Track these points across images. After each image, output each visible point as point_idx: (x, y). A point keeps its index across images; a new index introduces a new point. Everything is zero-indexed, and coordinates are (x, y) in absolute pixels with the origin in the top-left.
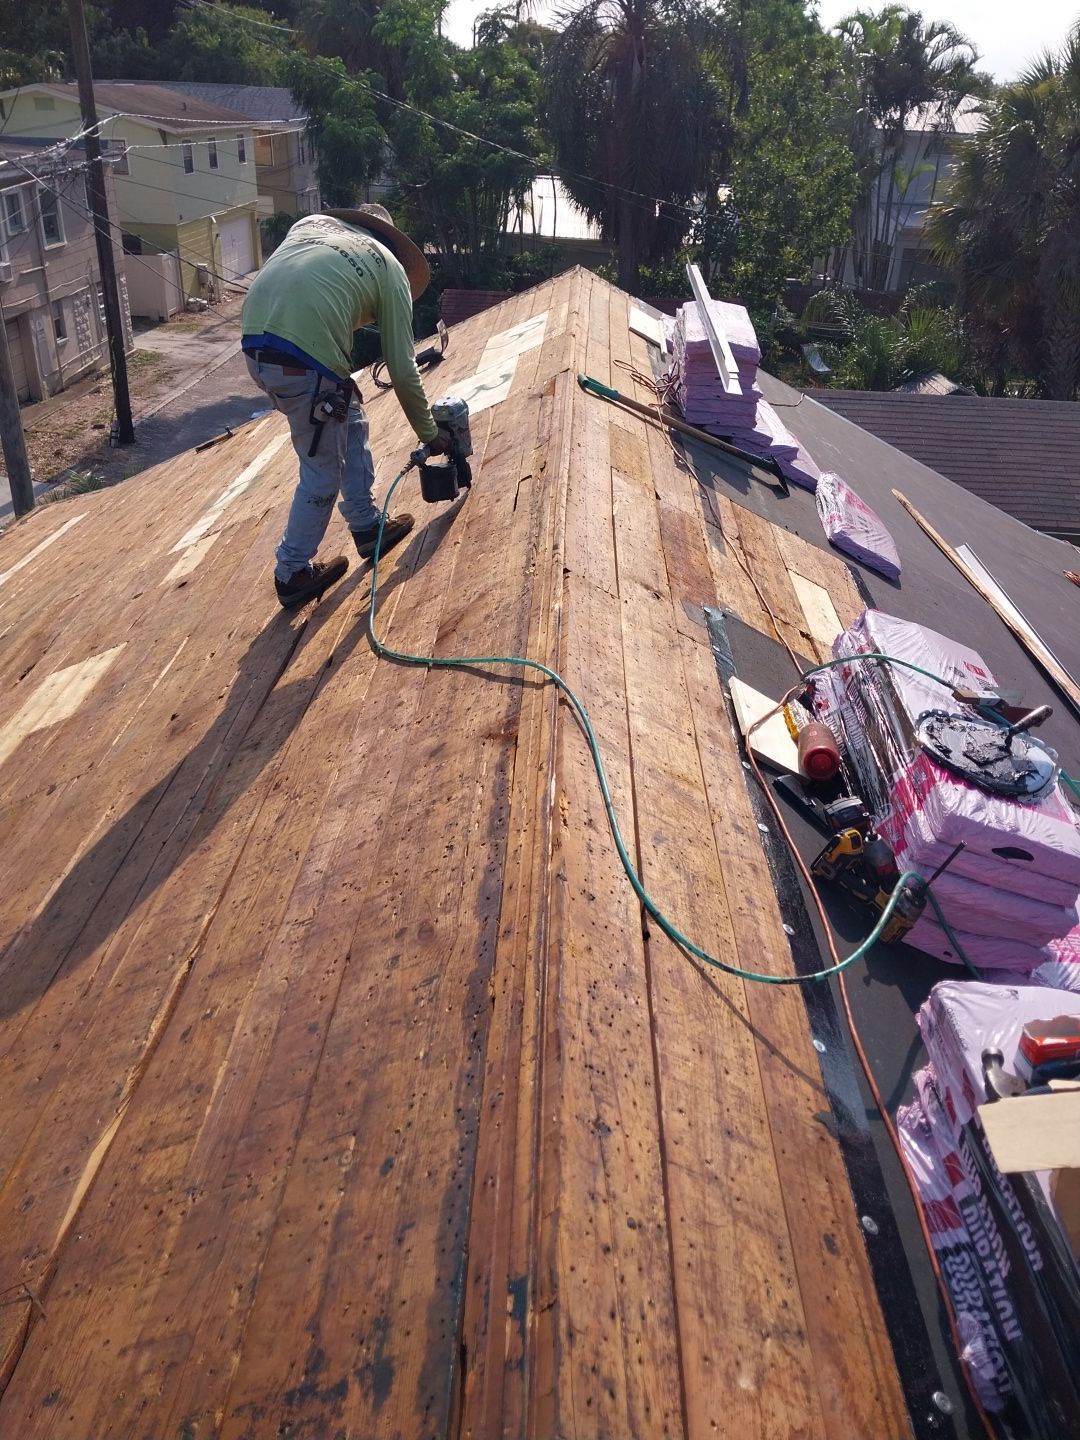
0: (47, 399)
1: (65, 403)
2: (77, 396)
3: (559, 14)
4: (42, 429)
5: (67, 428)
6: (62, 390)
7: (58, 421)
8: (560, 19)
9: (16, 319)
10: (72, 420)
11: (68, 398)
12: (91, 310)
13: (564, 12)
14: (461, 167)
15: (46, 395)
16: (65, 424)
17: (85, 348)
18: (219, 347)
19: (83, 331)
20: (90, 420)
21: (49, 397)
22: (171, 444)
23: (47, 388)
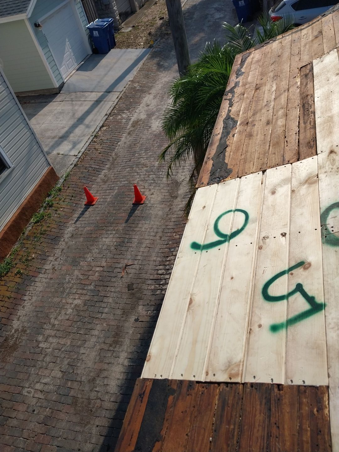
0: (138, 11)
1: (146, 11)
2: (149, 7)
4: (140, 24)
5: (150, 22)
6: (143, 6)
7: (145, 20)
10: (150, 18)
11: (146, 9)
15: (137, 9)
16: (148, 20)
20: (157, 16)
21: (140, 9)
22: (194, 20)
23: (137, 5)
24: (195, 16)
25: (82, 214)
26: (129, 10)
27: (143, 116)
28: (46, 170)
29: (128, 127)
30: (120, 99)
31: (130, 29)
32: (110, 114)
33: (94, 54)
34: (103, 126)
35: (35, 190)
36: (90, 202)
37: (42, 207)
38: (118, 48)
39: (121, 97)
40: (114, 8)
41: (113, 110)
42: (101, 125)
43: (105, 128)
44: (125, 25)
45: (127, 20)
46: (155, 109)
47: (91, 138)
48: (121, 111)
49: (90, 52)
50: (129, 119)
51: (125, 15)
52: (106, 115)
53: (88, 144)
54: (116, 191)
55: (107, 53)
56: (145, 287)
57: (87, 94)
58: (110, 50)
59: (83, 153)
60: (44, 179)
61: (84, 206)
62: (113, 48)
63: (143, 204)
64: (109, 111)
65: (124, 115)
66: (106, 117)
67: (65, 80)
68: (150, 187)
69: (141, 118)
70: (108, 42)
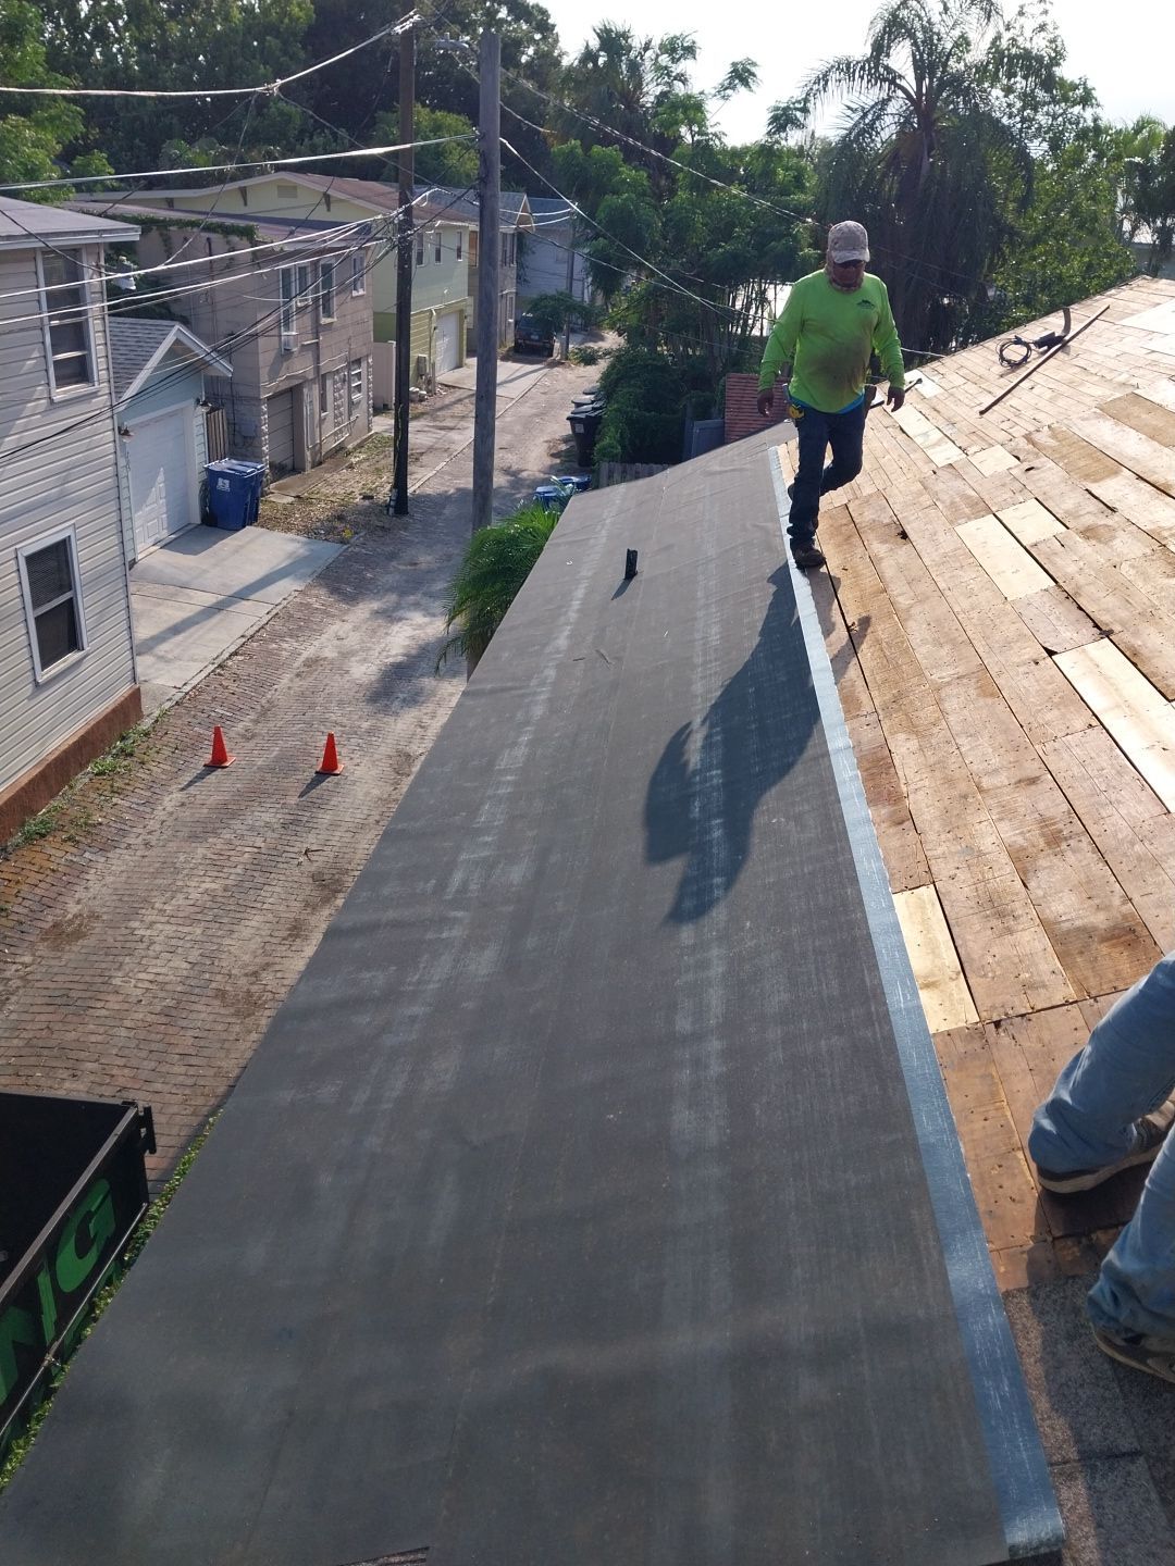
0: (309, 470)
1: (328, 475)
2: (335, 470)
3: (849, 108)
4: (315, 496)
5: (339, 496)
6: (320, 463)
7: (328, 490)
8: (849, 112)
9: (291, 390)
10: (340, 490)
11: (327, 471)
12: (346, 387)
13: (854, 106)
14: (734, 256)
15: (308, 466)
16: (335, 493)
17: (339, 424)
18: (454, 435)
19: (339, 407)
20: (357, 492)
21: (312, 468)
22: (442, 517)
23: (309, 459)
24: (446, 511)
25: (200, 777)
26: (289, 462)
27: (330, 653)
28: (124, 690)
29: (296, 665)
30: (274, 616)
31: (291, 499)
32: (252, 636)
33: (205, 527)
34: (235, 653)
35: (104, 714)
36: (218, 761)
37: (109, 753)
38: (262, 527)
39: (277, 614)
40: (264, 448)
41: (258, 631)
42: (232, 649)
43: (240, 658)
44: (276, 488)
45: (281, 482)
46: (358, 647)
47: (212, 667)
48: (277, 637)
49: (197, 519)
50: (295, 654)
51: (280, 471)
52: (243, 636)
53: (203, 675)
54: (275, 753)
55: (238, 530)
56: (345, 878)
57: (192, 593)
58: (244, 527)
59: (194, 687)
60: (122, 702)
61: (201, 767)
62: (251, 525)
63: (337, 775)
64: (251, 632)
65: (285, 645)
66: (244, 640)
67: (140, 557)
68: (352, 756)
69: (326, 655)
70: (246, 509)
